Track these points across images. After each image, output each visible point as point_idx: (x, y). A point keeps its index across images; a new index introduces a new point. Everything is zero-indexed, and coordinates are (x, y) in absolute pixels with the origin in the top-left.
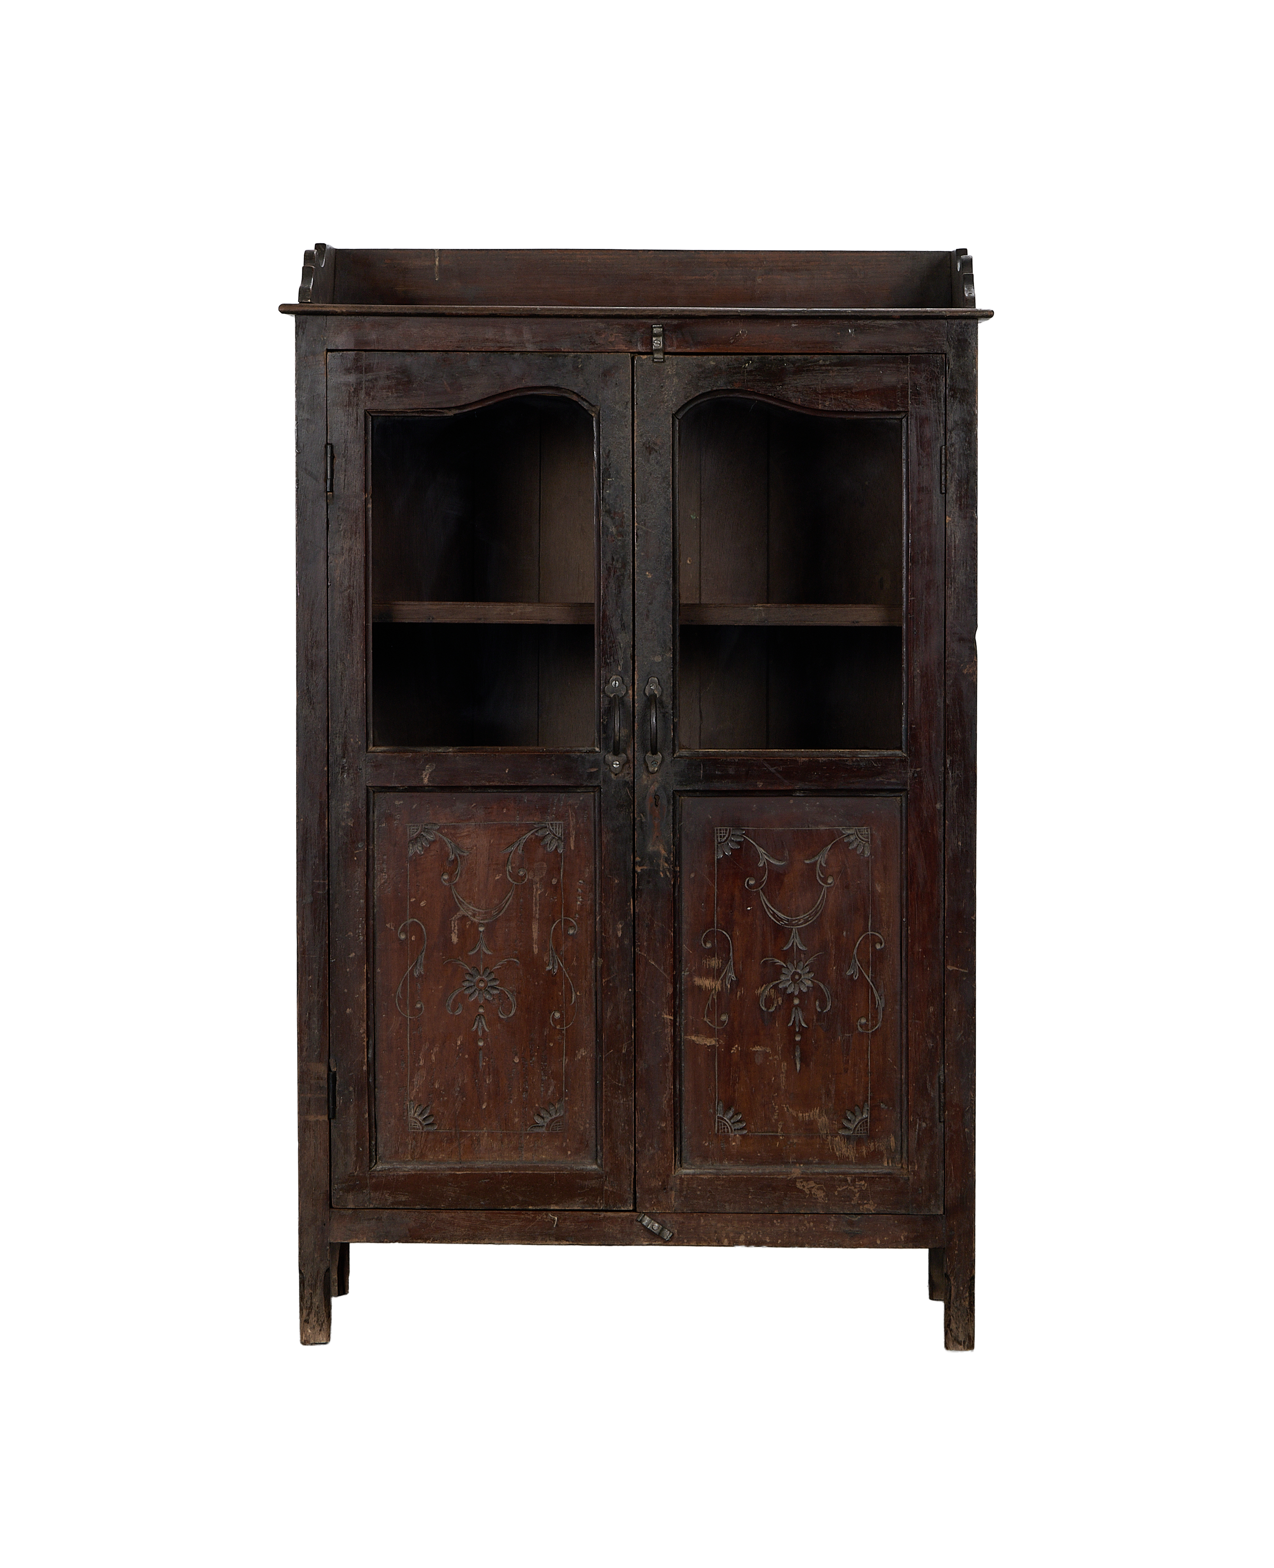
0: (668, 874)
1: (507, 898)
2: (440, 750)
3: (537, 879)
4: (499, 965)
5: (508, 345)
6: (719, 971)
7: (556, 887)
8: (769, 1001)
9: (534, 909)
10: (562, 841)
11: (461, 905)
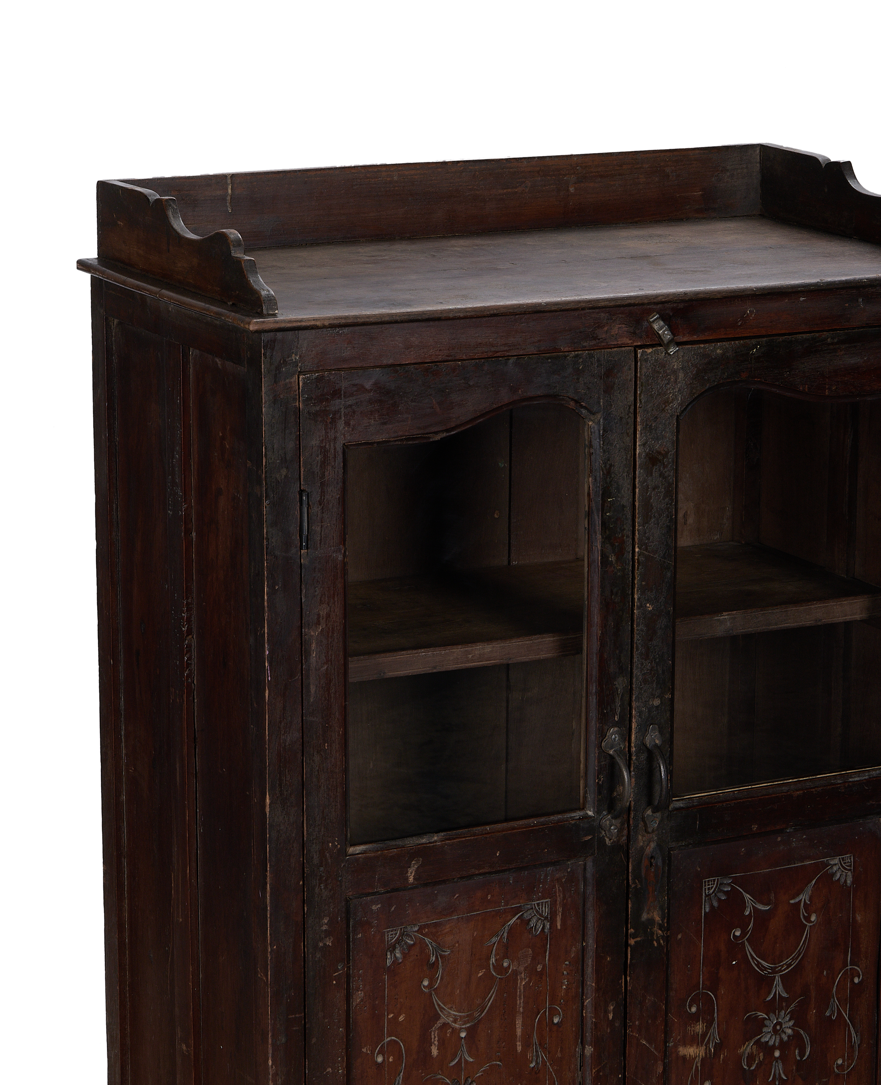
0: (662, 942)
1: (490, 995)
2: (424, 841)
3: (522, 969)
4: (481, 1072)
5: (503, 348)
6: (704, 1035)
7: (541, 974)
8: (751, 1058)
9: (518, 1002)
10: (548, 922)
11: (441, 1011)
